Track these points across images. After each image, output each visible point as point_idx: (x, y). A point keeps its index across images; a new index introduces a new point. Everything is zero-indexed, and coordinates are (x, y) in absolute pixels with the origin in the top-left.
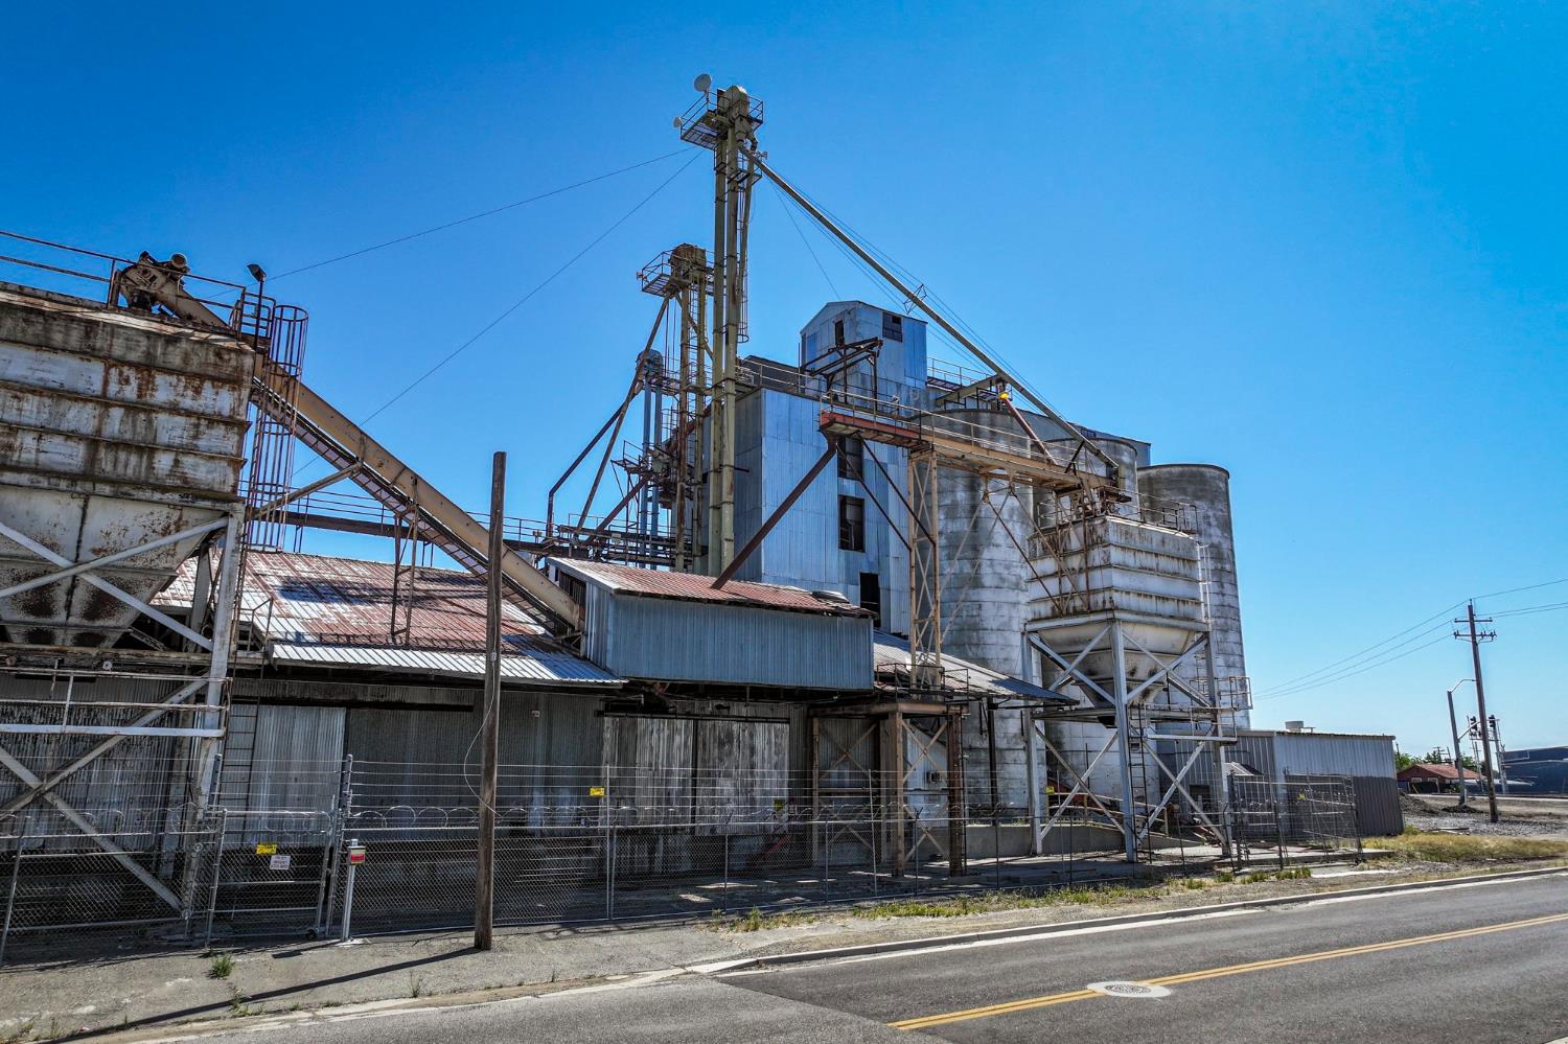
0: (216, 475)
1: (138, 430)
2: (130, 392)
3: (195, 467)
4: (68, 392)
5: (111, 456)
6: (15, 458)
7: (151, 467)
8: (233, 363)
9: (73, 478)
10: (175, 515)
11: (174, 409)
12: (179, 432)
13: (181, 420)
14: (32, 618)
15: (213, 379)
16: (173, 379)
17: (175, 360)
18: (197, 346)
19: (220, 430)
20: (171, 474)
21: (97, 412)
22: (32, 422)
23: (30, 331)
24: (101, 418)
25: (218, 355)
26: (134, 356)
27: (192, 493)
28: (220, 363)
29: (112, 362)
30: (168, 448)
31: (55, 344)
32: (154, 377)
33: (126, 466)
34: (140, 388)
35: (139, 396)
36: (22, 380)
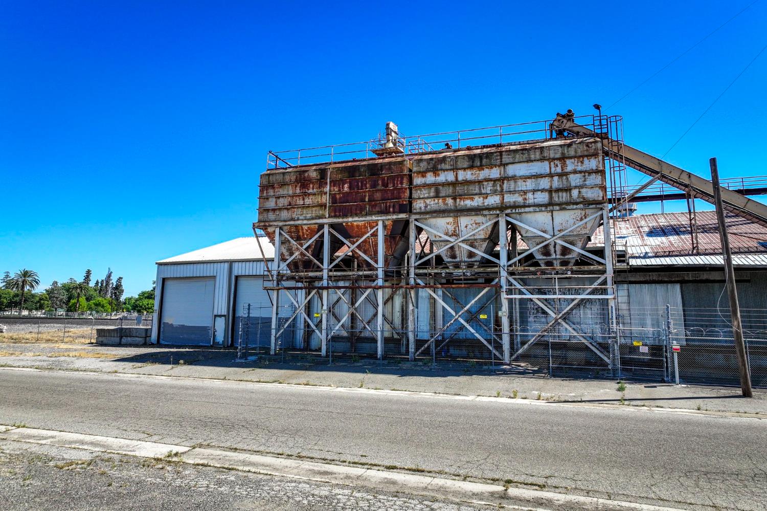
0: (595, 194)
1: (564, 183)
2: (559, 170)
3: (587, 192)
4: (539, 175)
5: (557, 195)
6: (528, 203)
7: (571, 196)
8: (594, 147)
9: (546, 206)
10: (583, 213)
11: (575, 172)
12: (578, 180)
13: (578, 175)
14: (545, 257)
15: (587, 156)
16: (573, 160)
17: (572, 153)
18: (579, 145)
19: (593, 176)
20: (579, 197)
21: (549, 180)
22: (530, 189)
23: (524, 157)
24: (551, 181)
25: (587, 146)
26: (558, 156)
27: (587, 203)
28: (588, 149)
29: (551, 160)
30: (576, 187)
31: (532, 159)
32: (566, 162)
33: (562, 198)
34: (562, 167)
35: (562, 170)
36: (525, 175)
